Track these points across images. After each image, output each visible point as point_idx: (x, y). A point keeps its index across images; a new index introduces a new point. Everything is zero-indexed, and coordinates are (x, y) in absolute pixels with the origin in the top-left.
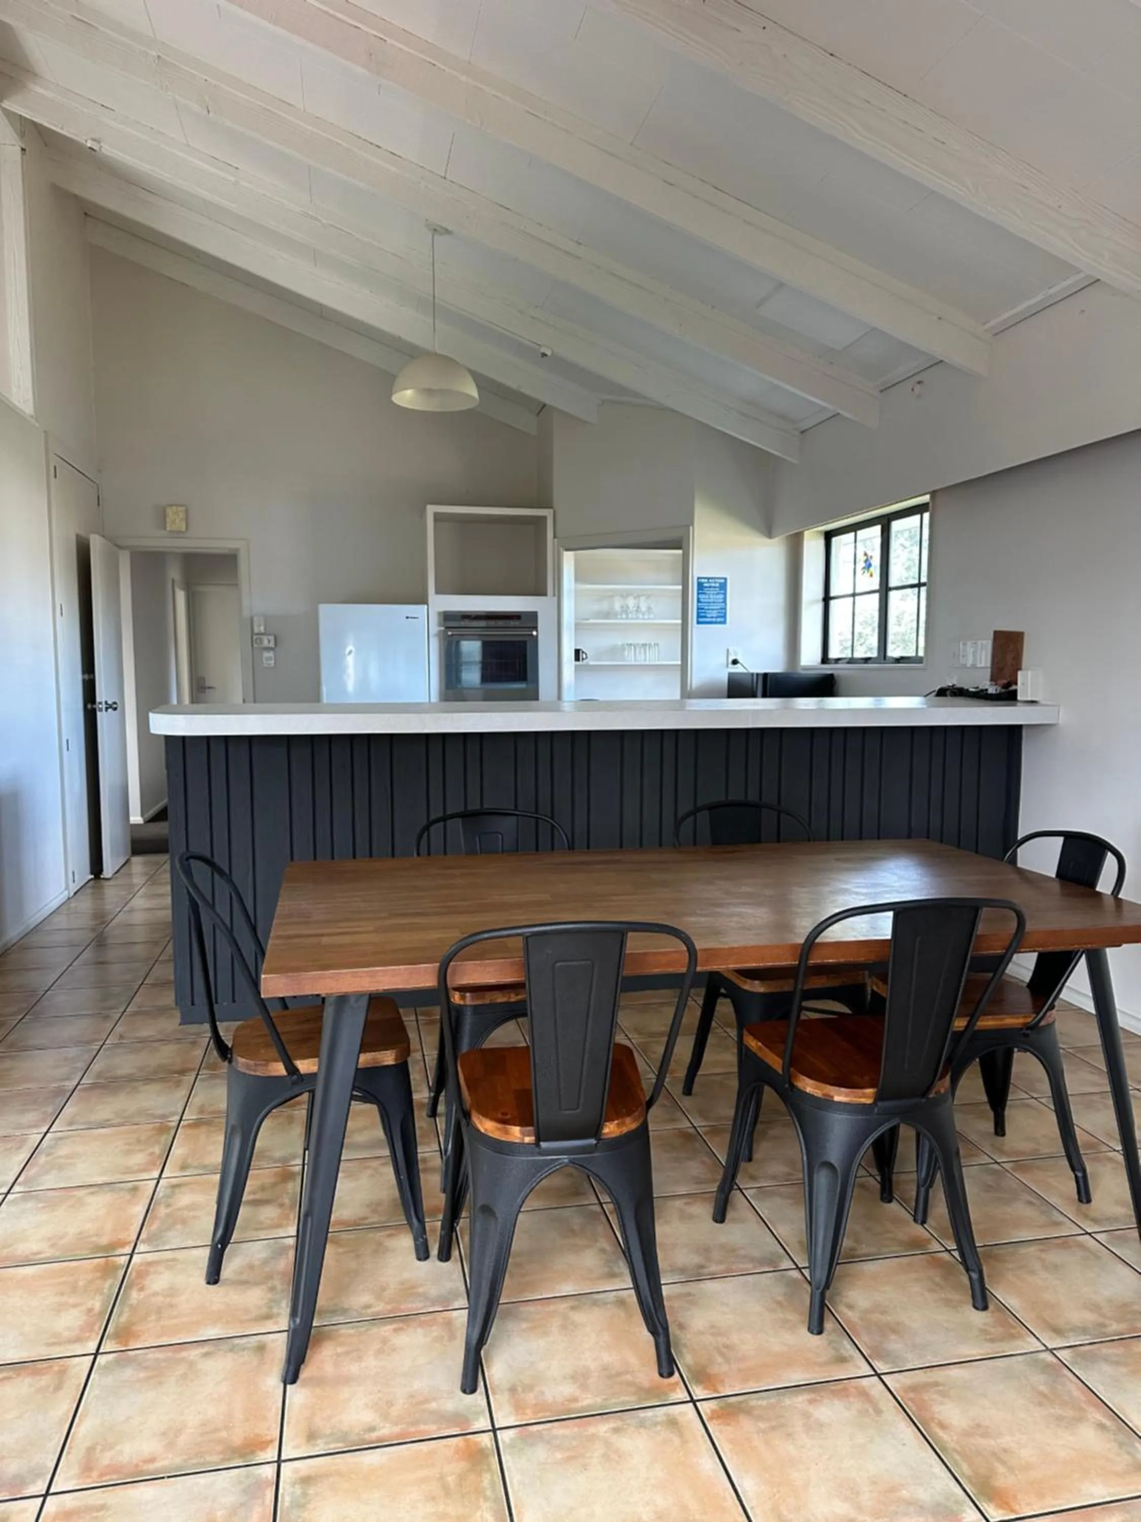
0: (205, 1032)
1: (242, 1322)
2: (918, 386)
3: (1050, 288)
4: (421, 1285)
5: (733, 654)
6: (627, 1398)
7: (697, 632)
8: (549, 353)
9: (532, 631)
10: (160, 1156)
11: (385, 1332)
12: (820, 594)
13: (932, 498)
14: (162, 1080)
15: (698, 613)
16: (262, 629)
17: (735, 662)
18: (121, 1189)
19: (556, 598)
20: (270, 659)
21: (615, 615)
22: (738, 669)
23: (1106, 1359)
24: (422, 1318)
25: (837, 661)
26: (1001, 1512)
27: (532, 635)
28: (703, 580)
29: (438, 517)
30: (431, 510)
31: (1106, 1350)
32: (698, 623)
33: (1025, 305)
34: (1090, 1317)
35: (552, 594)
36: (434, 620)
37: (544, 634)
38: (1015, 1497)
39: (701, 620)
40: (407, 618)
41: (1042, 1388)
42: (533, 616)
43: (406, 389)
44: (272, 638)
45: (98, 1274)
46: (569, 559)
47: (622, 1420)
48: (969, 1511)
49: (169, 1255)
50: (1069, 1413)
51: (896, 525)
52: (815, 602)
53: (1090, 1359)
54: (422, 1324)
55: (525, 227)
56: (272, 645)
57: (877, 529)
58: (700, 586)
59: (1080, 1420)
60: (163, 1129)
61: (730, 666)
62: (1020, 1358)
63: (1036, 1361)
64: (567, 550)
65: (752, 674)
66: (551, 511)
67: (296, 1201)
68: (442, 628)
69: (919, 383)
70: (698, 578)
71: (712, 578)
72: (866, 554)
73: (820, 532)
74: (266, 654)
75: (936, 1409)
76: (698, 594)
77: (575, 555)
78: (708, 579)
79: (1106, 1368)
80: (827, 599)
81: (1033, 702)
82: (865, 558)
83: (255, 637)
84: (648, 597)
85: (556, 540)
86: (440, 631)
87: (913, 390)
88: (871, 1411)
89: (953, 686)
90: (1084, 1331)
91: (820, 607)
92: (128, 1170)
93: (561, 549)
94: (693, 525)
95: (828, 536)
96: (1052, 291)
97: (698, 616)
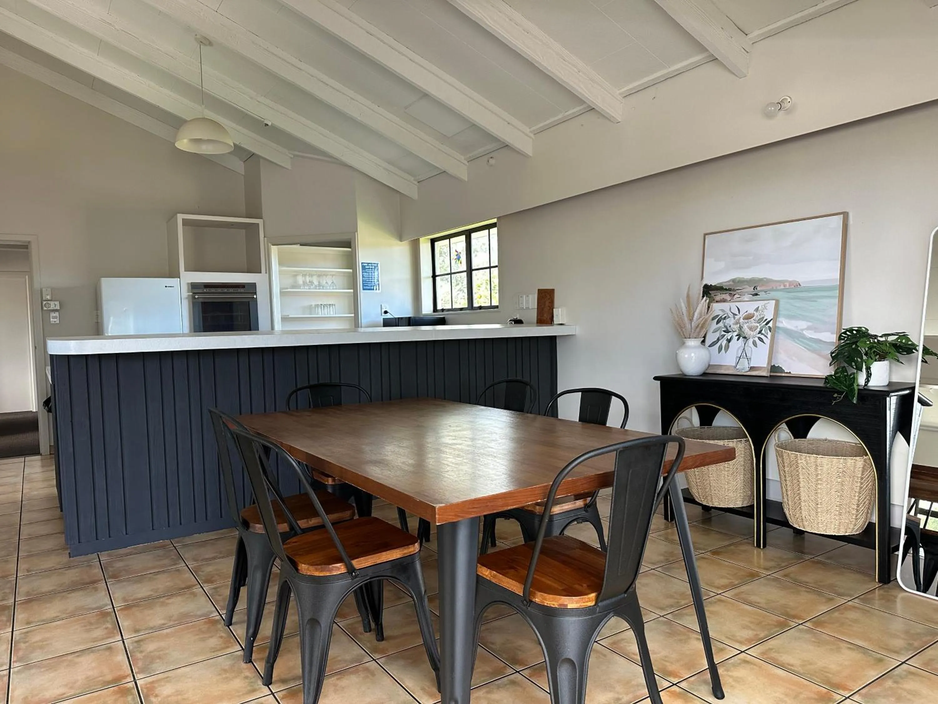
0: (94, 559)
1: (239, 696)
2: (491, 159)
3: (566, 112)
4: (338, 656)
5: (384, 308)
6: (485, 678)
7: (363, 295)
8: (270, 124)
9: (254, 295)
10: (114, 628)
11: (332, 681)
12: (430, 274)
13: (498, 220)
14: (81, 589)
15: (363, 284)
16: (49, 297)
17: (386, 312)
18: (99, 650)
19: (267, 275)
20: (56, 317)
21: (298, 287)
22: (388, 316)
23: (687, 615)
24: (350, 670)
25: (443, 310)
26: (676, 679)
27: (254, 297)
28: (365, 264)
29: (186, 222)
30: (180, 217)
31: (684, 611)
32: (364, 289)
33: (552, 120)
34: (670, 601)
35: (265, 272)
36: (185, 288)
37: (261, 297)
38: (679, 672)
39: (364, 287)
40: (166, 287)
41: (667, 631)
42: (254, 285)
43: (184, 139)
44: (57, 303)
45: (118, 695)
46: (274, 250)
47: (488, 687)
48: (663, 682)
49: (161, 676)
50: (683, 637)
51: (474, 235)
52: (428, 277)
53: (680, 616)
54: (352, 673)
55: (268, 47)
56: (58, 307)
57: (463, 238)
58: (364, 268)
59: (689, 638)
60: (104, 615)
61: (383, 314)
62: (652, 622)
63: (659, 621)
64: (273, 245)
65: (396, 318)
66: (261, 220)
67: (228, 632)
68: (191, 294)
69: (491, 158)
70: (362, 263)
71: (370, 263)
72: (456, 251)
73: (428, 239)
74: (53, 314)
75: (628, 648)
76: (363, 272)
77: (278, 249)
78: (368, 263)
79: (688, 618)
80: (434, 276)
81: (561, 324)
82: (456, 253)
83: (44, 303)
84: (319, 276)
85: (266, 238)
86: (189, 295)
87: (488, 161)
88: (601, 656)
89: (517, 318)
90: (672, 606)
91: (431, 280)
92: (95, 640)
93: (270, 244)
94: (357, 232)
95: (433, 241)
96: (567, 113)
97: (363, 286)
